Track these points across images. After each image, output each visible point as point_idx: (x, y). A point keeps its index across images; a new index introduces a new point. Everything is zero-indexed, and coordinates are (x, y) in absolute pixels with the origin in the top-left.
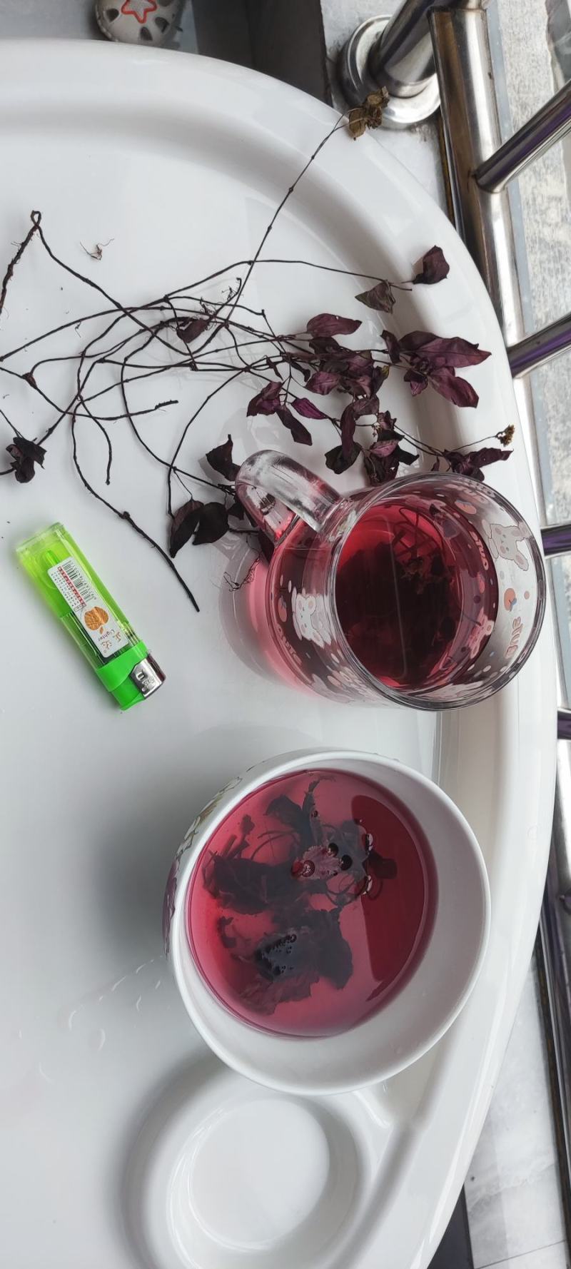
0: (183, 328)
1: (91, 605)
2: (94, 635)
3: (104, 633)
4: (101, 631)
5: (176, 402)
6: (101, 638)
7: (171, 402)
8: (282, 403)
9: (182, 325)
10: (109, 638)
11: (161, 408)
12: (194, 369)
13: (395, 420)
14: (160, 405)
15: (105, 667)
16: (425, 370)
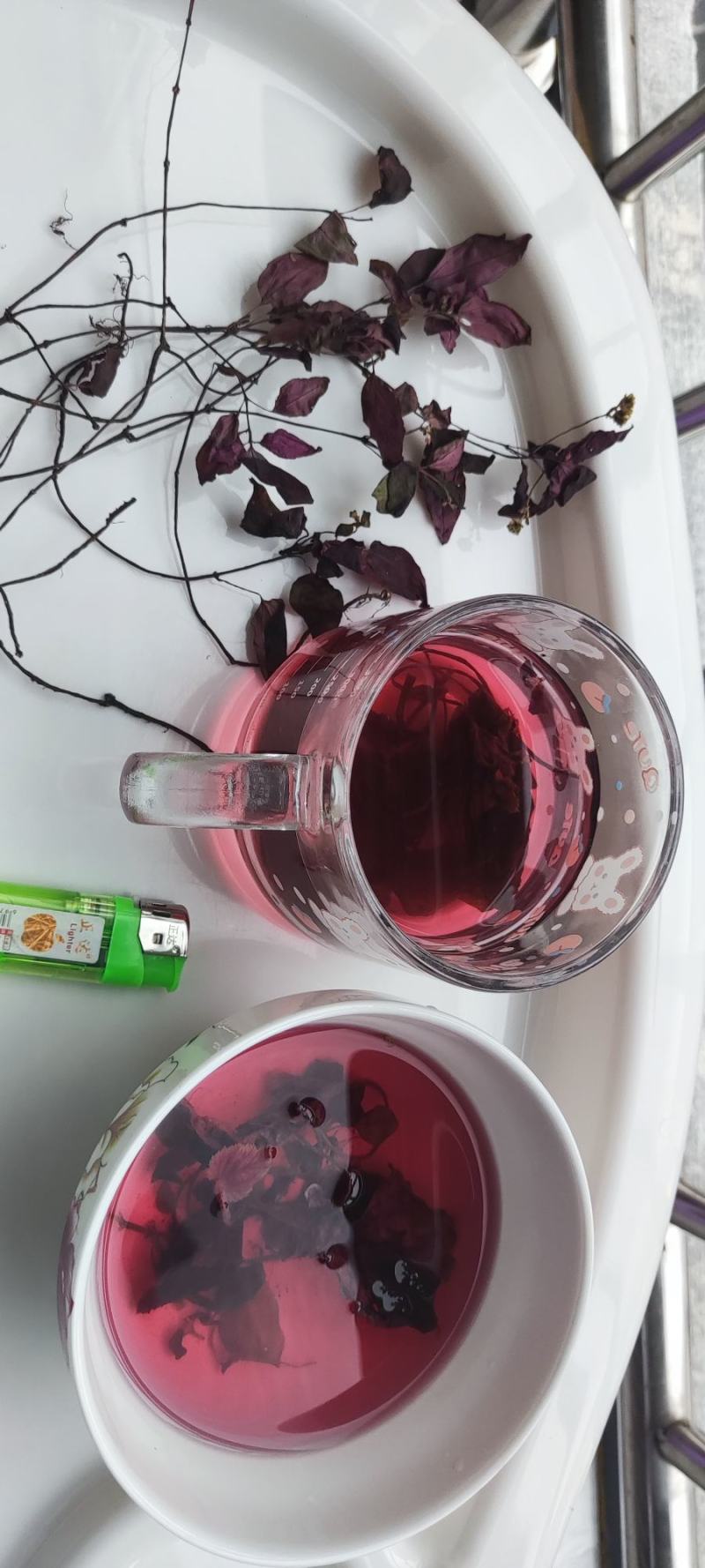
0: (88, 379)
1: (17, 925)
2: (56, 951)
3: (66, 938)
4: (61, 939)
5: (133, 500)
6: (69, 947)
7: (126, 505)
8: (247, 447)
9: (85, 374)
10: (78, 937)
11: (117, 519)
12: (132, 439)
13: (450, 409)
14: (113, 516)
15: (107, 971)
16: (448, 308)
